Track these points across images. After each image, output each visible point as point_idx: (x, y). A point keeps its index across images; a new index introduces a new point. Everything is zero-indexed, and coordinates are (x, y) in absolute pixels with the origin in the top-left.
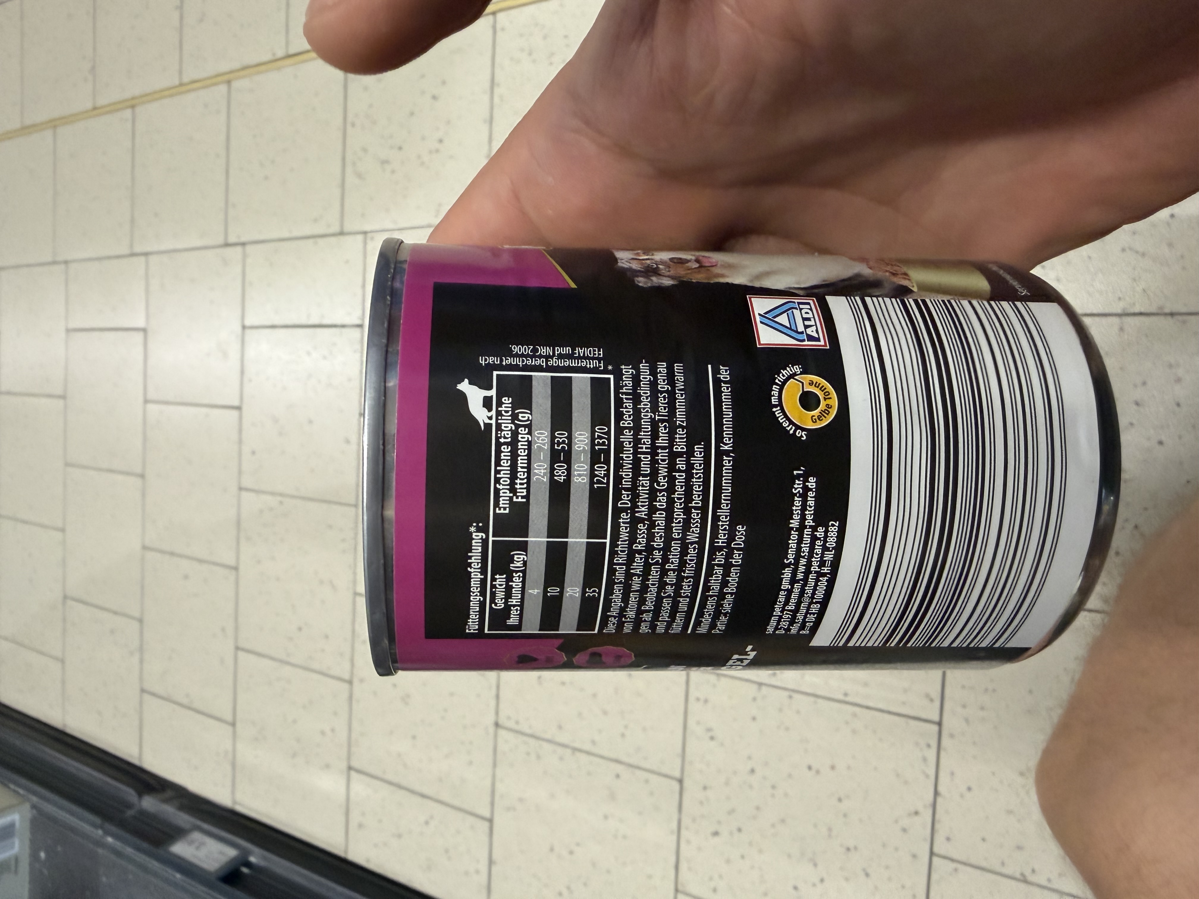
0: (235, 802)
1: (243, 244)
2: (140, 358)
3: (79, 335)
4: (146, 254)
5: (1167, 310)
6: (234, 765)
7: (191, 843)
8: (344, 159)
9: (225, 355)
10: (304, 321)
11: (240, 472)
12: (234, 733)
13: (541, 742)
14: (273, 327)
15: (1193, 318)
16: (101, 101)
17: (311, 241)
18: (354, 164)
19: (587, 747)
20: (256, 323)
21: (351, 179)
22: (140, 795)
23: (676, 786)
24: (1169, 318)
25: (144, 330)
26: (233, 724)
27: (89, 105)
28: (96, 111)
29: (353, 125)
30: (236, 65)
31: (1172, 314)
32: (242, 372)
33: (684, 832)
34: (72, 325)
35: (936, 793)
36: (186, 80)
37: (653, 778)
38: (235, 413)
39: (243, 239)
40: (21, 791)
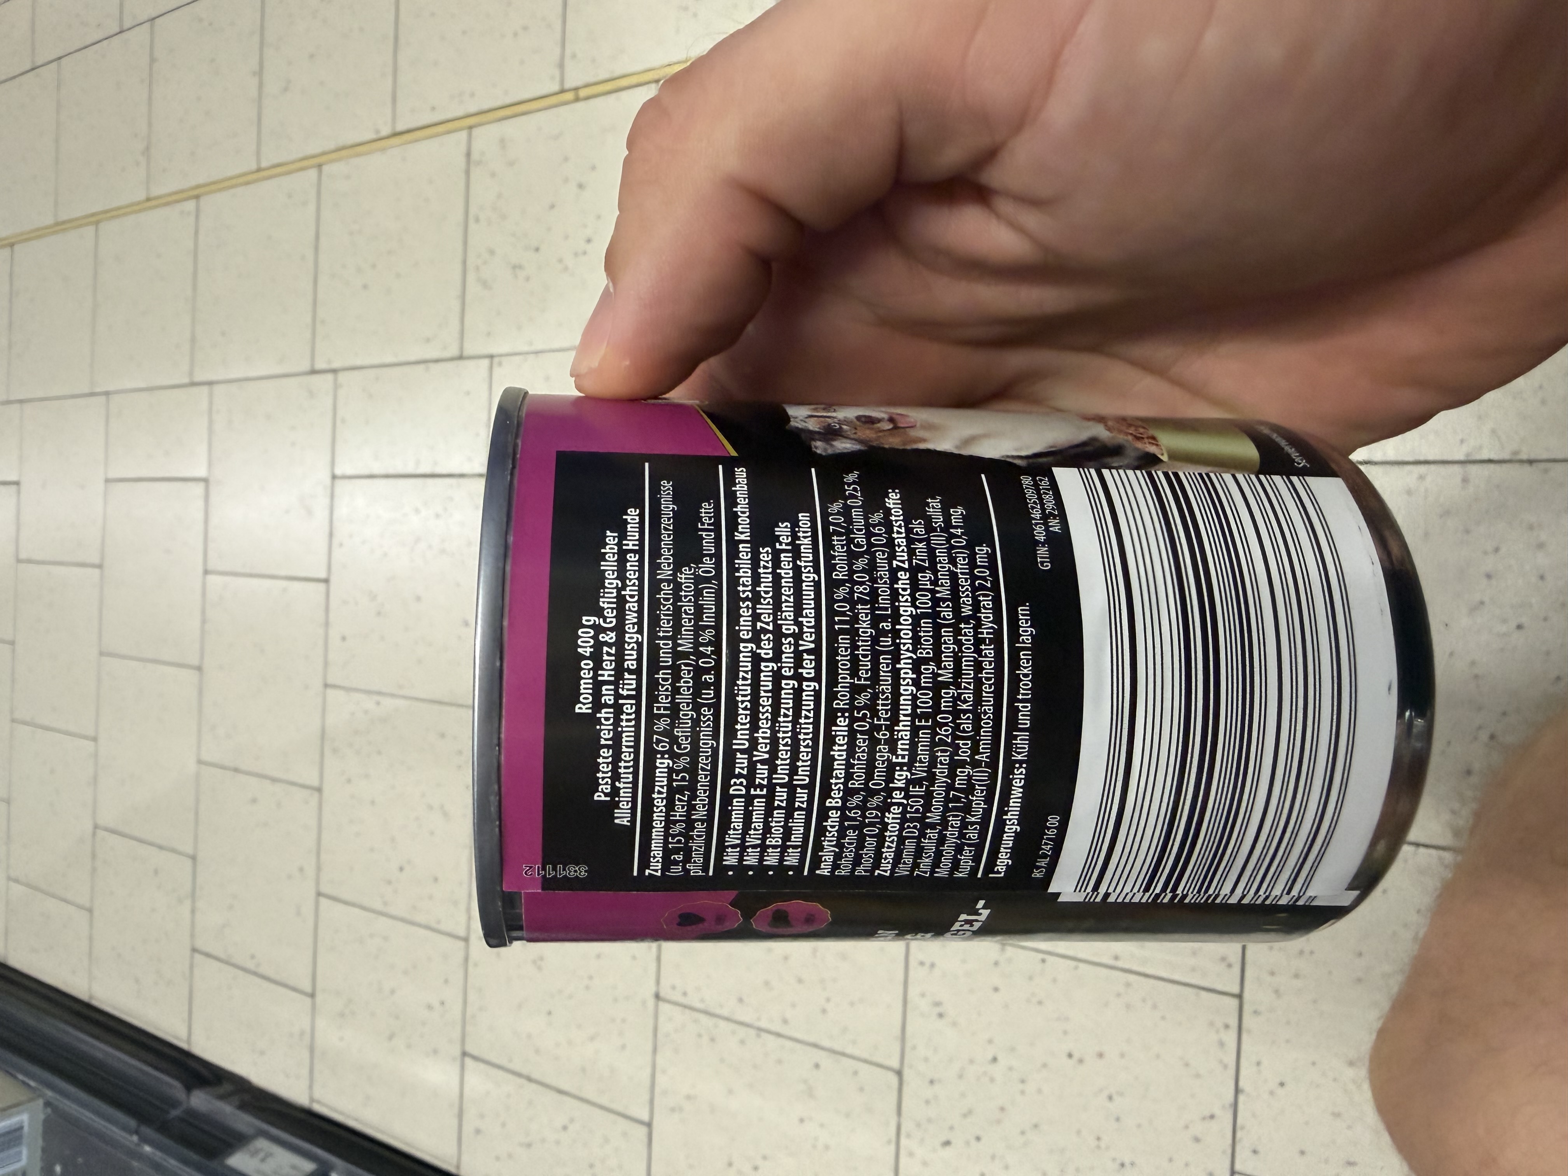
0: (312, 1100)
1: (334, 371)
2: (200, 516)
3: (121, 485)
4: (210, 383)
5: (1524, 456)
6: (312, 1049)
7: (254, 1154)
8: (464, 262)
9: (310, 512)
10: (410, 470)
11: (326, 664)
12: (314, 1007)
13: (715, 1020)
14: (371, 477)
15: (1559, 467)
16: (156, 191)
17: (422, 367)
18: (477, 269)
19: (777, 1027)
20: (349, 471)
21: (473, 287)
22: (189, 1088)
23: (894, 1080)
24: (1527, 468)
25: (205, 480)
26: (312, 995)
27: (142, 196)
28: (151, 202)
29: (477, 220)
30: (331, 145)
31: (1531, 462)
32: (331, 535)
33: (904, 1141)
34: (112, 475)
35: (1237, 1091)
36: (264, 164)
37: (864, 1068)
38: (322, 587)
39: (336, 365)
40: (32, 1083)
